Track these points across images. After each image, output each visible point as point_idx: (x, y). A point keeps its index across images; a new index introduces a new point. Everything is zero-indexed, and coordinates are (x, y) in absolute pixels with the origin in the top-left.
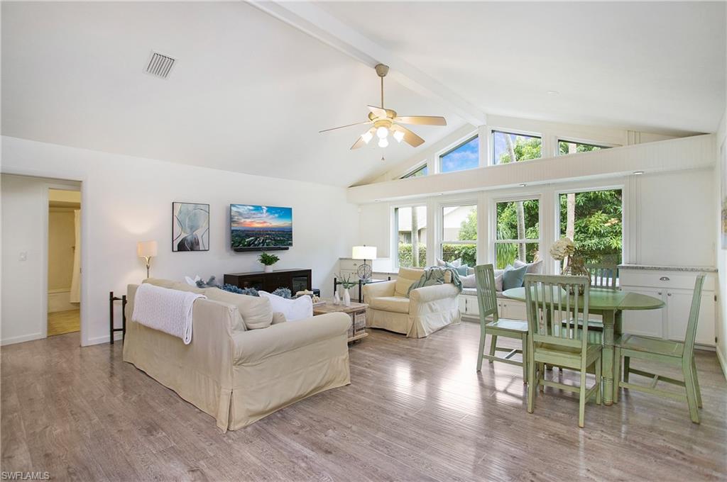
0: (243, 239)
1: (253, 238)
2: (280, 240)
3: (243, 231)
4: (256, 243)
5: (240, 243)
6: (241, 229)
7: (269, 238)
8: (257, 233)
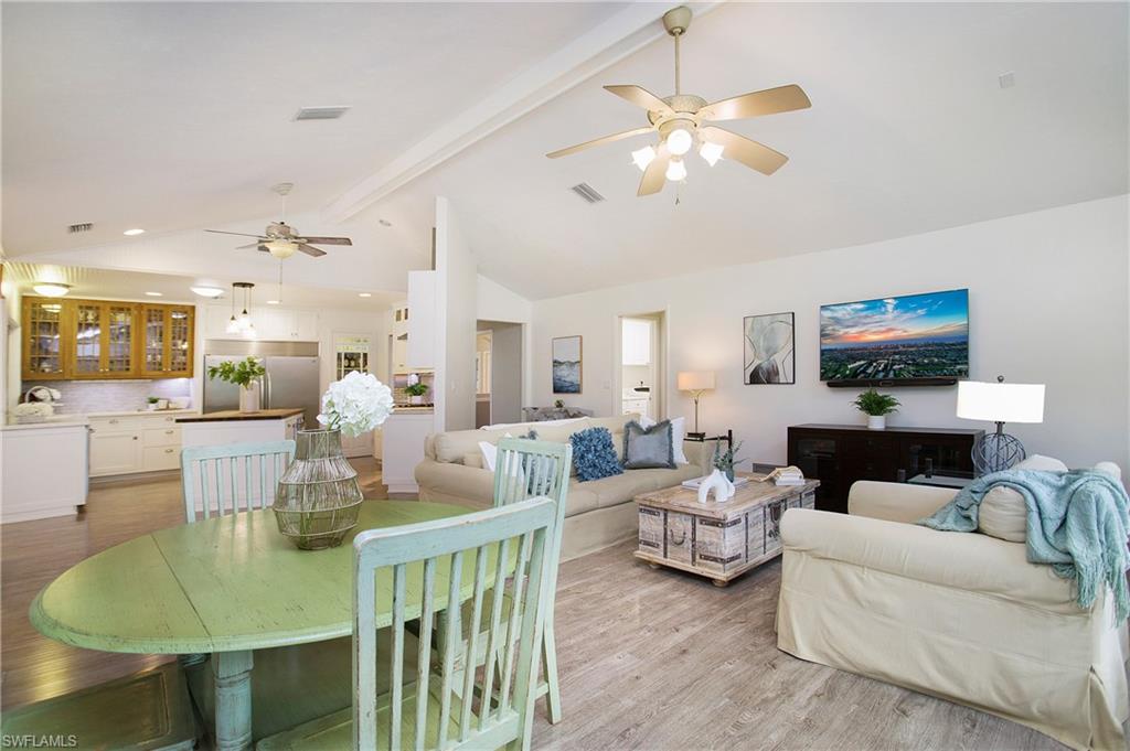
0: (843, 364)
1: (862, 362)
2: (932, 363)
3: (842, 351)
4: (869, 371)
5: (836, 372)
6: (839, 347)
7: (901, 361)
8: (872, 353)
